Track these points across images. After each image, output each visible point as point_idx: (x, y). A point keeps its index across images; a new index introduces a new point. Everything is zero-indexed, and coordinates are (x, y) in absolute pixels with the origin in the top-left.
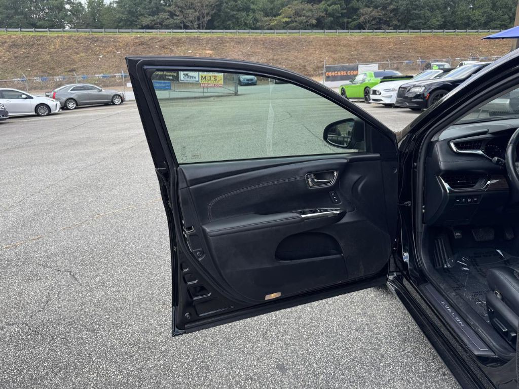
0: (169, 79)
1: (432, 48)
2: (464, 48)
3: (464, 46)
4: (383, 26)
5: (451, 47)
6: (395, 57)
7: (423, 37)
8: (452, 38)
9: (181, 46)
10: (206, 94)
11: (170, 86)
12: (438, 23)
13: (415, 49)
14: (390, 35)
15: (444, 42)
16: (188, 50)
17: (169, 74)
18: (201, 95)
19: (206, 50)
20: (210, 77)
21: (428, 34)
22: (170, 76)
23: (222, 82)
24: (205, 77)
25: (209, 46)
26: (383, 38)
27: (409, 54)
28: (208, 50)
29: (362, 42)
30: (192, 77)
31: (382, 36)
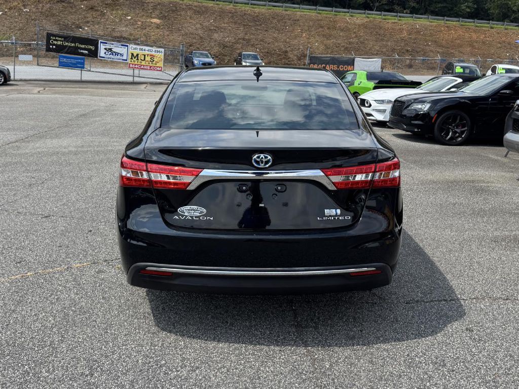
0: (83, 54)
1: (459, 41)
2: (499, 45)
3: (500, 43)
4: (396, 7)
5: (484, 43)
6: (407, 51)
7: (447, 27)
8: (485, 31)
9: (118, 9)
10: (137, 79)
11: (83, 64)
12: (468, 10)
13: (436, 41)
14: (404, 20)
15: (474, 36)
16: (127, 15)
17: (83, 46)
18: (130, 79)
19: (152, 18)
20: (145, 55)
21: (454, 23)
22: (85, 49)
23: (161, 64)
24: (137, 55)
25: (157, 12)
26: (394, 23)
27: (427, 47)
28: (154, 18)
29: (365, 26)
30: (117, 54)
31: (393, 21)
